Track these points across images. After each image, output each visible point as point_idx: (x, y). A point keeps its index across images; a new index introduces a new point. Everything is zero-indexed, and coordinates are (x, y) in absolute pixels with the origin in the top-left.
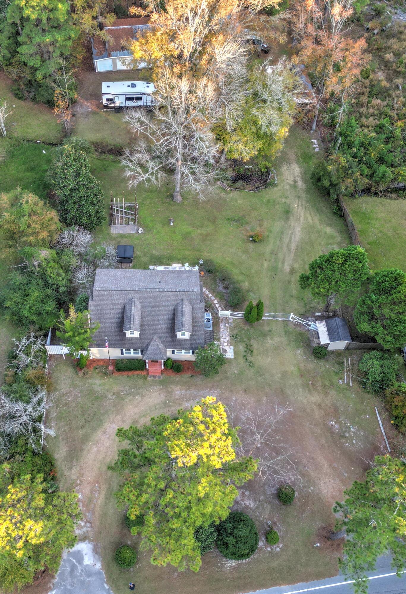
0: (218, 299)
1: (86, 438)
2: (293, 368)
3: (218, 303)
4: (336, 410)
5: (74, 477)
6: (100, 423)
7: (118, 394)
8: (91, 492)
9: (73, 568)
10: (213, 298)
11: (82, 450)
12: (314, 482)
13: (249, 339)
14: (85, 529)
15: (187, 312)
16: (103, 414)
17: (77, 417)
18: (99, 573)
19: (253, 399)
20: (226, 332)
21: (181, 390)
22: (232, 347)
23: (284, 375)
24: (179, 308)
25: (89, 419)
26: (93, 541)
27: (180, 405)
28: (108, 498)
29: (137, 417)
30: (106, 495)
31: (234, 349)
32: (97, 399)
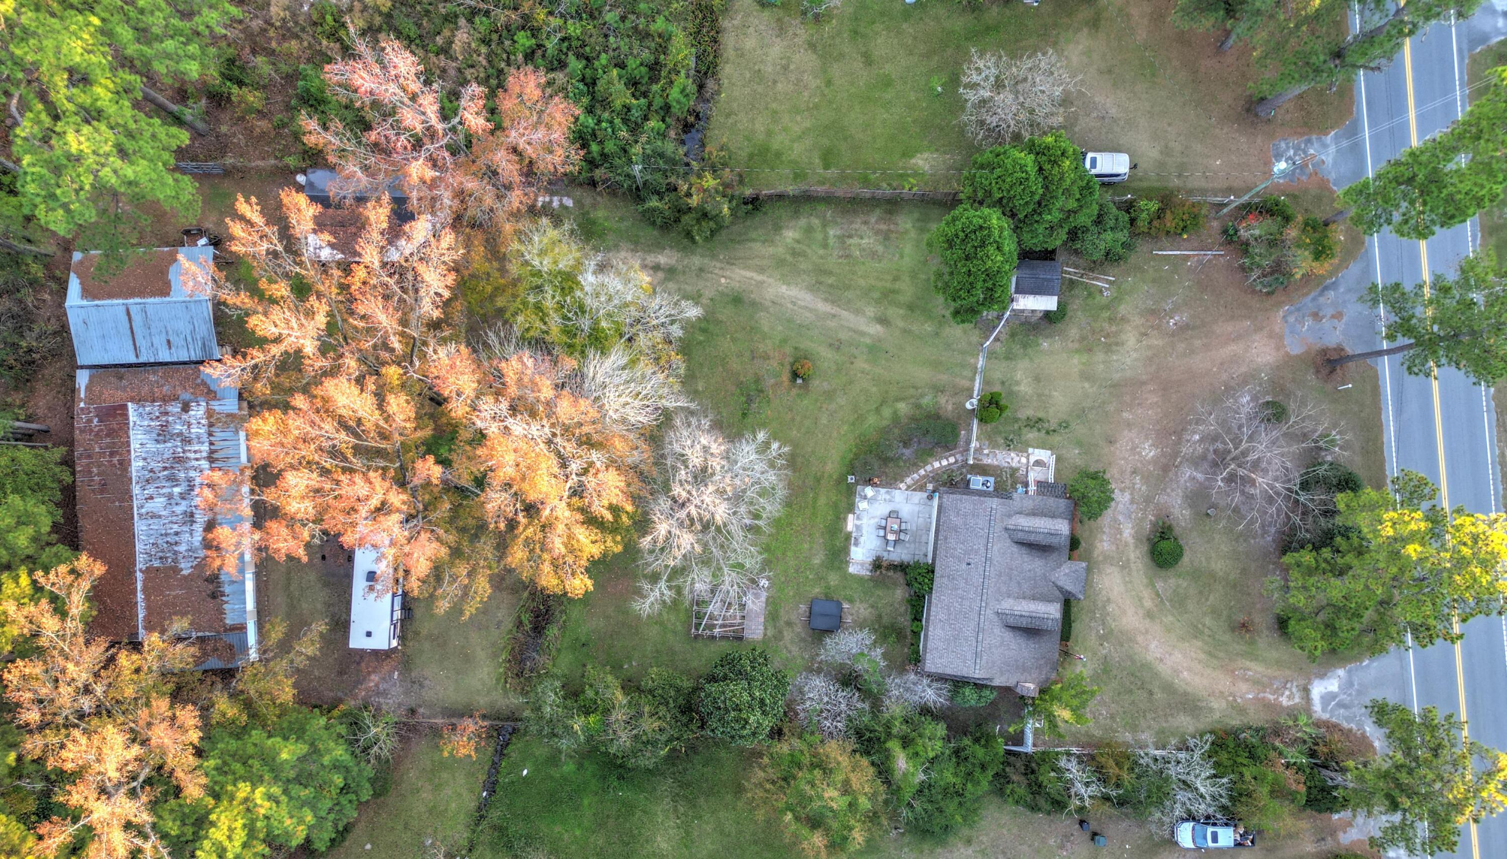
0: (930, 460)
1: (1169, 688)
2: (1075, 361)
3: (940, 460)
4: (1153, 312)
5: (1224, 704)
6: (1146, 666)
7: (1103, 638)
8: (1247, 680)
9: (1341, 705)
10: (929, 468)
11: (1186, 694)
12: (1255, 370)
13: (1016, 420)
14: (1294, 690)
15: (1030, 524)
16: (1133, 662)
17: (1133, 702)
18: (1350, 671)
19: (1126, 432)
20: (999, 456)
21: (1101, 541)
22: (1030, 450)
23: (1086, 376)
24: (1020, 536)
25: (1139, 683)
26: (1310, 680)
27: (1127, 544)
28: (1255, 658)
29: (1141, 612)
30: (1251, 660)
31: (1034, 447)
32: (1106, 671)
